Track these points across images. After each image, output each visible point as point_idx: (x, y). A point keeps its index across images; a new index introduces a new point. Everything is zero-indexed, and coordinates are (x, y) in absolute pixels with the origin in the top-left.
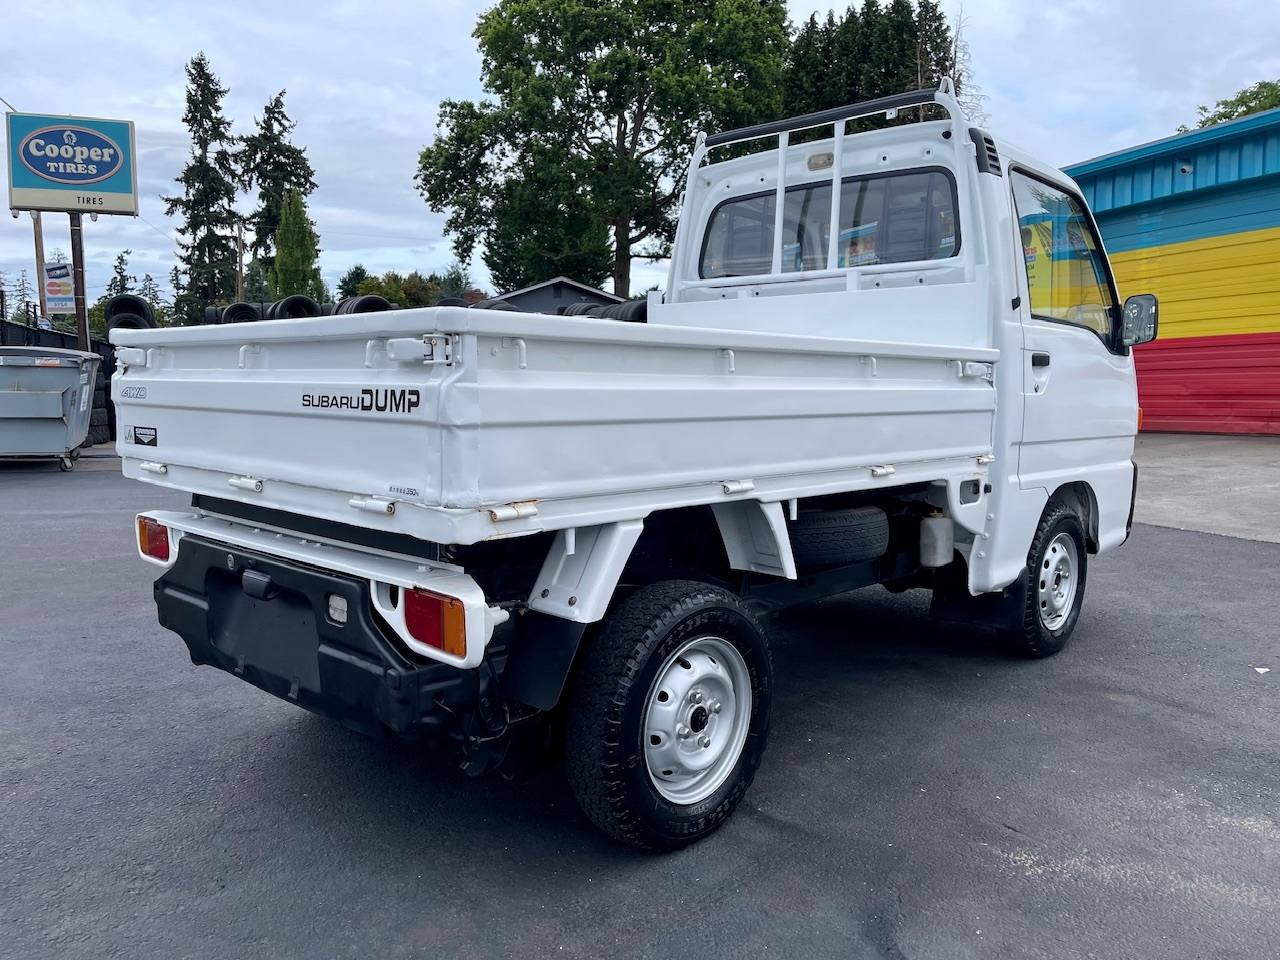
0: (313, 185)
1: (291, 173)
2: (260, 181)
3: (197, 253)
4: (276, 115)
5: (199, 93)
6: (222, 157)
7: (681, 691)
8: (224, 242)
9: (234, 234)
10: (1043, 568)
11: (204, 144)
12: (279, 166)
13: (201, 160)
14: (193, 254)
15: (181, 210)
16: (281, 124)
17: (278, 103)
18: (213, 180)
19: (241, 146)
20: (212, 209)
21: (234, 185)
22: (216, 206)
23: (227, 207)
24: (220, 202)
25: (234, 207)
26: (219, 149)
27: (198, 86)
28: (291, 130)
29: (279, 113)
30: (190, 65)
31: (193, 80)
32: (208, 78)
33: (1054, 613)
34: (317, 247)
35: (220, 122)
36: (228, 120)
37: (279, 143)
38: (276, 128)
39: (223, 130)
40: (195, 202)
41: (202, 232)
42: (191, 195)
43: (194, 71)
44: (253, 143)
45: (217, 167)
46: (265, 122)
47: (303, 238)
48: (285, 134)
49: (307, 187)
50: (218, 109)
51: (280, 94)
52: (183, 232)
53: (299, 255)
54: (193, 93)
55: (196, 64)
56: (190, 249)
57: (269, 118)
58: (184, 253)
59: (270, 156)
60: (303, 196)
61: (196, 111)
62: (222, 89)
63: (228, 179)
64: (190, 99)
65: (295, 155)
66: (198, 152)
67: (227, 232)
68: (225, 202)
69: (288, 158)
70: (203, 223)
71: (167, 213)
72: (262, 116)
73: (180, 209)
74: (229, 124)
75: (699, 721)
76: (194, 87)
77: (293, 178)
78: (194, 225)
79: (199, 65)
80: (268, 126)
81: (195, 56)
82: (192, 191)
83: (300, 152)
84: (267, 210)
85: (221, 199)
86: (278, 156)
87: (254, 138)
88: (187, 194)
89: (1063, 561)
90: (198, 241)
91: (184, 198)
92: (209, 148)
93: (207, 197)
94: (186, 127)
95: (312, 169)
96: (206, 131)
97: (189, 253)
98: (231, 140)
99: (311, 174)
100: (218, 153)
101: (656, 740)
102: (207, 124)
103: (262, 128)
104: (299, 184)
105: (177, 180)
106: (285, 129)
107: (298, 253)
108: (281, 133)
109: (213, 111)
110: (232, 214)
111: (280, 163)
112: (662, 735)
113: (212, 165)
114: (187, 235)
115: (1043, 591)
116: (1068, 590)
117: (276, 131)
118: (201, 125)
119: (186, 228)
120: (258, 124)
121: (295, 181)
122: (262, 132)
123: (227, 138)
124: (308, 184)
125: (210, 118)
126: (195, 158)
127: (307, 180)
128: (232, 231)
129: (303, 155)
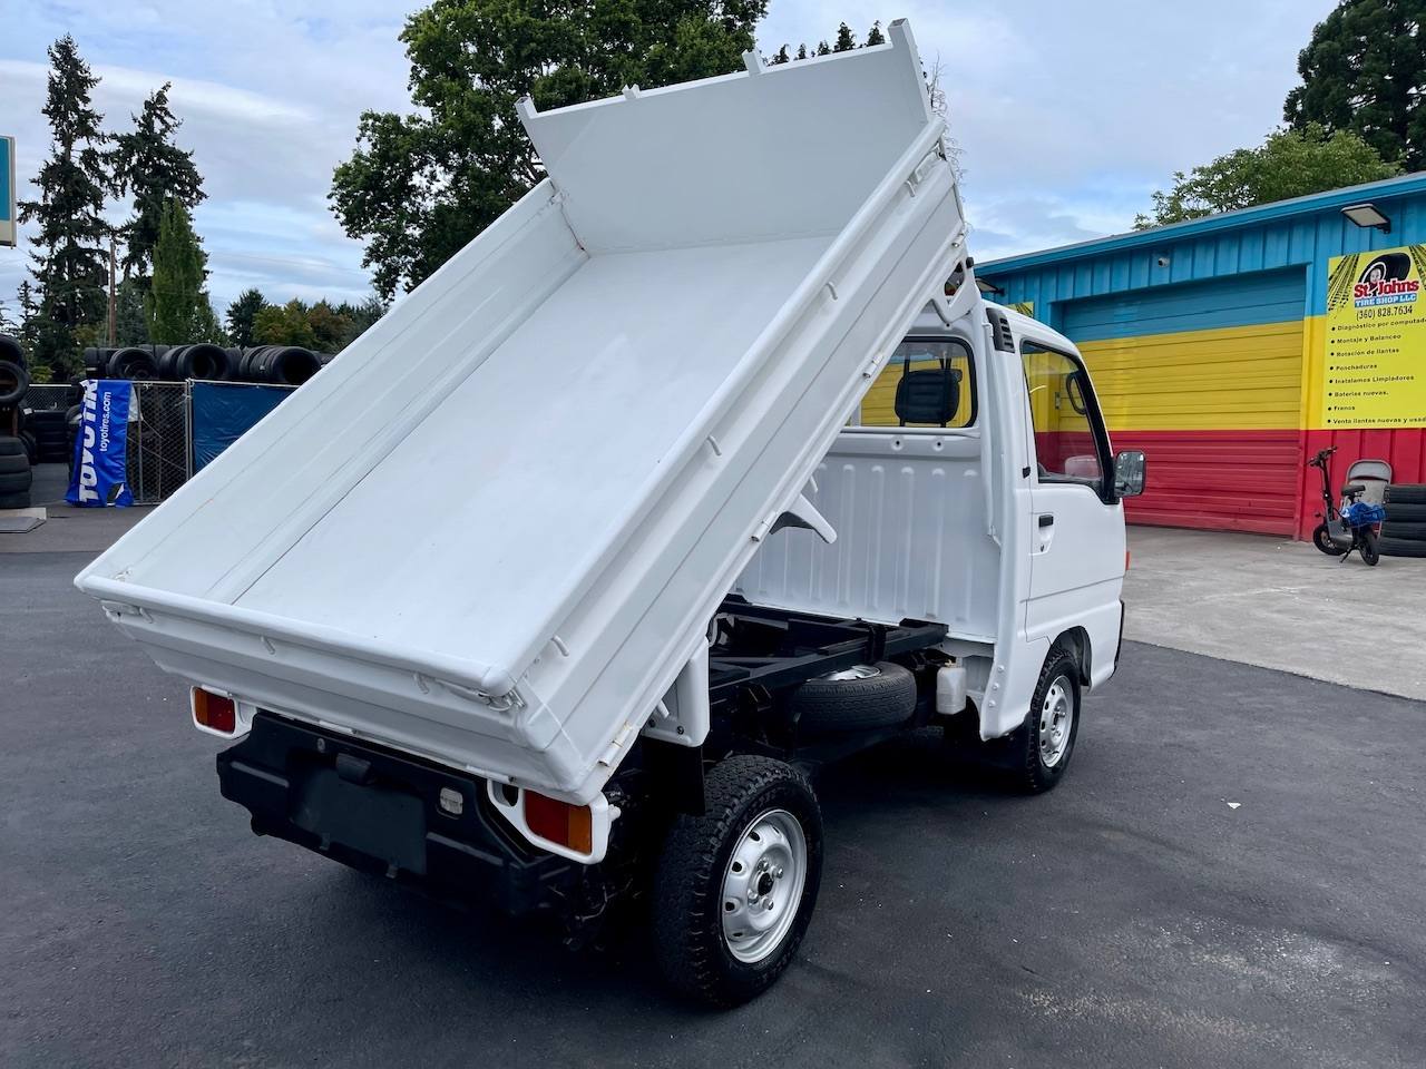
0: (201, 195)
1: (174, 180)
2: (136, 187)
3: (54, 268)
4: (158, 112)
5: (65, 81)
6: (89, 156)
7: (752, 861)
8: (88, 255)
9: (101, 247)
10: (1044, 710)
11: (67, 141)
12: (159, 170)
13: (64, 160)
14: (49, 269)
15: (36, 217)
16: (163, 122)
17: (161, 98)
18: (77, 183)
19: (114, 146)
20: (74, 217)
21: (103, 189)
22: (79, 213)
23: (93, 215)
24: (84, 208)
25: (101, 215)
26: (87, 147)
27: (63, 72)
28: (175, 128)
29: (162, 109)
30: (53, 47)
31: (57, 65)
32: (76, 65)
33: (1052, 749)
34: (205, 268)
35: (89, 115)
36: (98, 114)
37: (161, 145)
38: (158, 126)
39: (92, 125)
40: (54, 207)
41: (62, 244)
42: (49, 200)
43: (58, 56)
44: (129, 143)
45: (83, 168)
46: (143, 118)
47: (189, 256)
48: (168, 134)
49: (194, 196)
50: (86, 100)
51: (164, 88)
52: (37, 242)
53: (182, 278)
54: (57, 80)
55: (61, 47)
56: (46, 263)
57: (150, 115)
58: (39, 268)
59: (149, 158)
60: (189, 208)
61: (59, 102)
62: (92, 77)
63: (95, 182)
64: (53, 87)
65: (180, 159)
66: (60, 150)
67: (92, 244)
68: (91, 208)
69: (171, 161)
70: (63, 233)
71: (20, 220)
72: (140, 111)
73: (35, 215)
74: (99, 118)
75: (765, 886)
76: (58, 73)
77: (176, 185)
78: (51, 236)
79: (65, 48)
80: (147, 123)
81: (61, 39)
82: (51, 195)
83: (186, 156)
84: (144, 221)
85: (87, 205)
86: (159, 159)
87: (130, 137)
88: (45, 198)
89: (1061, 702)
90: (56, 253)
91: (41, 203)
92: (74, 146)
93: (69, 204)
94: (48, 118)
95: (200, 175)
96: (70, 125)
97: (45, 268)
98: (102, 138)
99: (199, 181)
100: (84, 152)
101: (730, 906)
102: (73, 116)
103: (140, 125)
104: (183, 193)
105: (33, 181)
106: (168, 127)
107: (180, 275)
108: (163, 132)
109: (80, 103)
110: (99, 223)
111: (161, 166)
112: (735, 902)
113: (77, 165)
114: (43, 246)
115: (1043, 731)
116: (1063, 728)
117: (157, 130)
118: (65, 118)
119: (42, 239)
120: (135, 120)
121: (179, 188)
122: (140, 130)
123: (96, 135)
124: (195, 194)
125: (77, 111)
126: (56, 156)
127: (193, 189)
128: (99, 243)
129: (190, 159)
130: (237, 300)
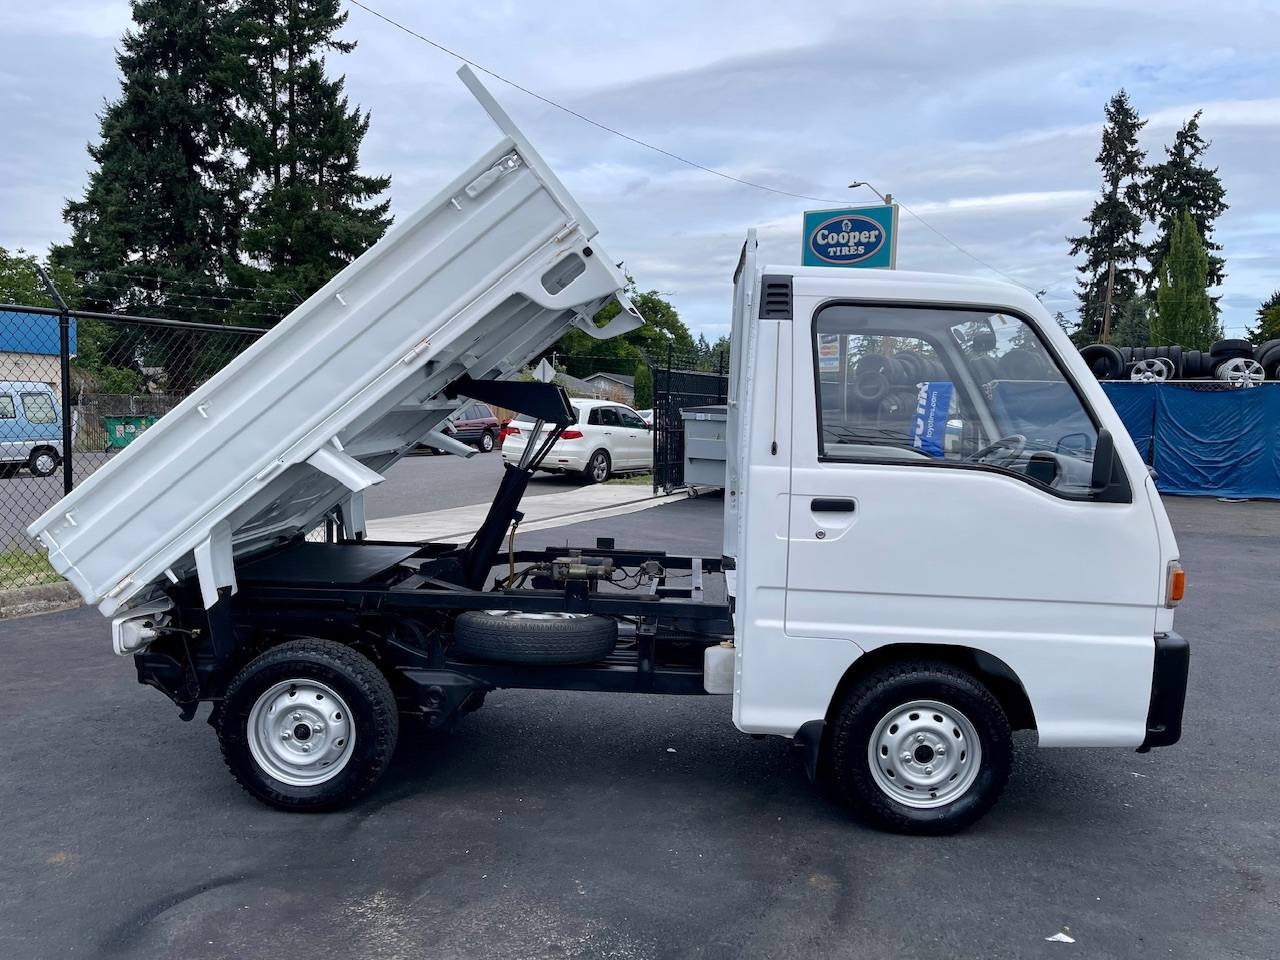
0: (1223, 207)
1: (1199, 197)
2: (1164, 209)
3: (1095, 289)
4: (1189, 139)
5: (1116, 130)
6: (1132, 191)
8: (1124, 275)
9: (1136, 267)
11: (1114, 180)
12: (1186, 191)
13: (1111, 198)
14: (1091, 291)
15: (1085, 249)
16: (1193, 147)
17: (1193, 125)
18: (1120, 215)
19: (1150, 177)
20: (1116, 245)
21: (1142, 217)
22: (1120, 242)
23: (1131, 240)
24: (1125, 235)
25: (1139, 240)
26: (1130, 182)
27: (1116, 123)
28: (1204, 151)
29: (1191, 137)
30: (1109, 104)
31: (1111, 118)
32: (1127, 114)
34: (1220, 273)
35: (1135, 154)
36: (1142, 151)
37: (1189, 168)
38: (1188, 151)
39: (1136, 162)
40: (1099, 239)
41: (1102, 270)
42: (1096, 233)
43: (1112, 110)
44: (1160, 173)
45: (1126, 201)
46: (1175, 148)
48: (1197, 157)
49: (1216, 209)
50: (1134, 142)
51: (1196, 116)
52: (1083, 270)
54: (1110, 131)
55: (1116, 102)
56: (1089, 287)
57: (1181, 144)
58: (1082, 291)
59: (1178, 182)
60: (1210, 220)
61: (1111, 149)
62: (1140, 121)
63: (1136, 211)
64: (1107, 138)
65: (1206, 178)
66: (1109, 188)
67: (1129, 265)
68: (1130, 235)
69: (1197, 181)
70: (1104, 260)
71: (1071, 254)
72: (1173, 141)
73: (1084, 247)
74: (1143, 155)
76: (1112, 125)
77: (1201, 202)
78: (1095, 263)
79: (1119, 103)
80: (1179, 150)
81: (1115, 94)
82: (1097, 229)
83: (1211, 173)
84: (1167, 239)
85: (1127, 232)
86: (1186, 182)
87: (1161, 167)
88: (1092, 232)
90: (1098, 277)
91: (1089, 236)
92: (1120, 184)
93: (1112, 233)
94: (1100, 165)
95: (1224, 189)
96: (1119, 166)
97: (1088, 290)
98: (1144, 172)
99: (1222, 194)
100: (1128, 187)
102: (1121, 159)
103: (1172, 155)
104: (1207, 208)
105: (1086, 219)
106: (1197, 150)
108: (1192, 157)
109: (1128, 145)
110: (1135, 246)
111: (1187, 187)
113: (1121, 200)
114: (1088, 272)
117: (1187, 155)
118: (1114, 161)
119: (1087, 266)
120: (1167, 151)
121: (1202, 204)
122: (1170, 159)
123: (1140, 170)
124: (1217, 206)
125: (1125, 153)
126: (1105, 195)
127: (1216, 201)
128: (1134, 263)
129: (1215, 176)
130: (1269, 299)
